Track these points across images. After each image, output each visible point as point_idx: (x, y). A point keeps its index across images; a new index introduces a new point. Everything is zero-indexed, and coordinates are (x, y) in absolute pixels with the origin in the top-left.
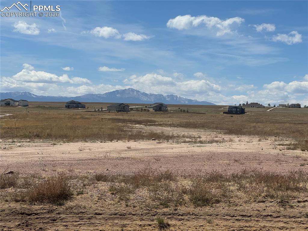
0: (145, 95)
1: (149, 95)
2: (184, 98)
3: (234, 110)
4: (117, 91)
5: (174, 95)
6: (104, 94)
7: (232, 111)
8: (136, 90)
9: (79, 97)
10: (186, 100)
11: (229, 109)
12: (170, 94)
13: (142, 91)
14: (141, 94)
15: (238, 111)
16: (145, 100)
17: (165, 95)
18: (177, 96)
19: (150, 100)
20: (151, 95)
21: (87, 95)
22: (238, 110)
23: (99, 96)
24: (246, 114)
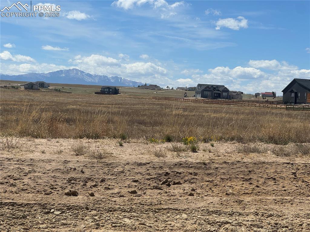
0: (89, 75)
1: (94, 76)
2: (129, 80)
3: (107, 90)
4: (61, 71)
5: (119, 76)
6: (47, 74)
7: (105, 92)
8: (80, 71)
9: (22, 76)
10: (130, 82)
11: (102, 90)
12: (114, 76)
13: (87, 72)
14: (86, 75)
15: (111, 92)
16: (89, 81)
17: (110, 76)
18: (121, 78)
19: (94, 81)
20: (96, 76)
21: (30, 74)
22: (111, 90)
23: (43, 75)
24: (119, 94)
